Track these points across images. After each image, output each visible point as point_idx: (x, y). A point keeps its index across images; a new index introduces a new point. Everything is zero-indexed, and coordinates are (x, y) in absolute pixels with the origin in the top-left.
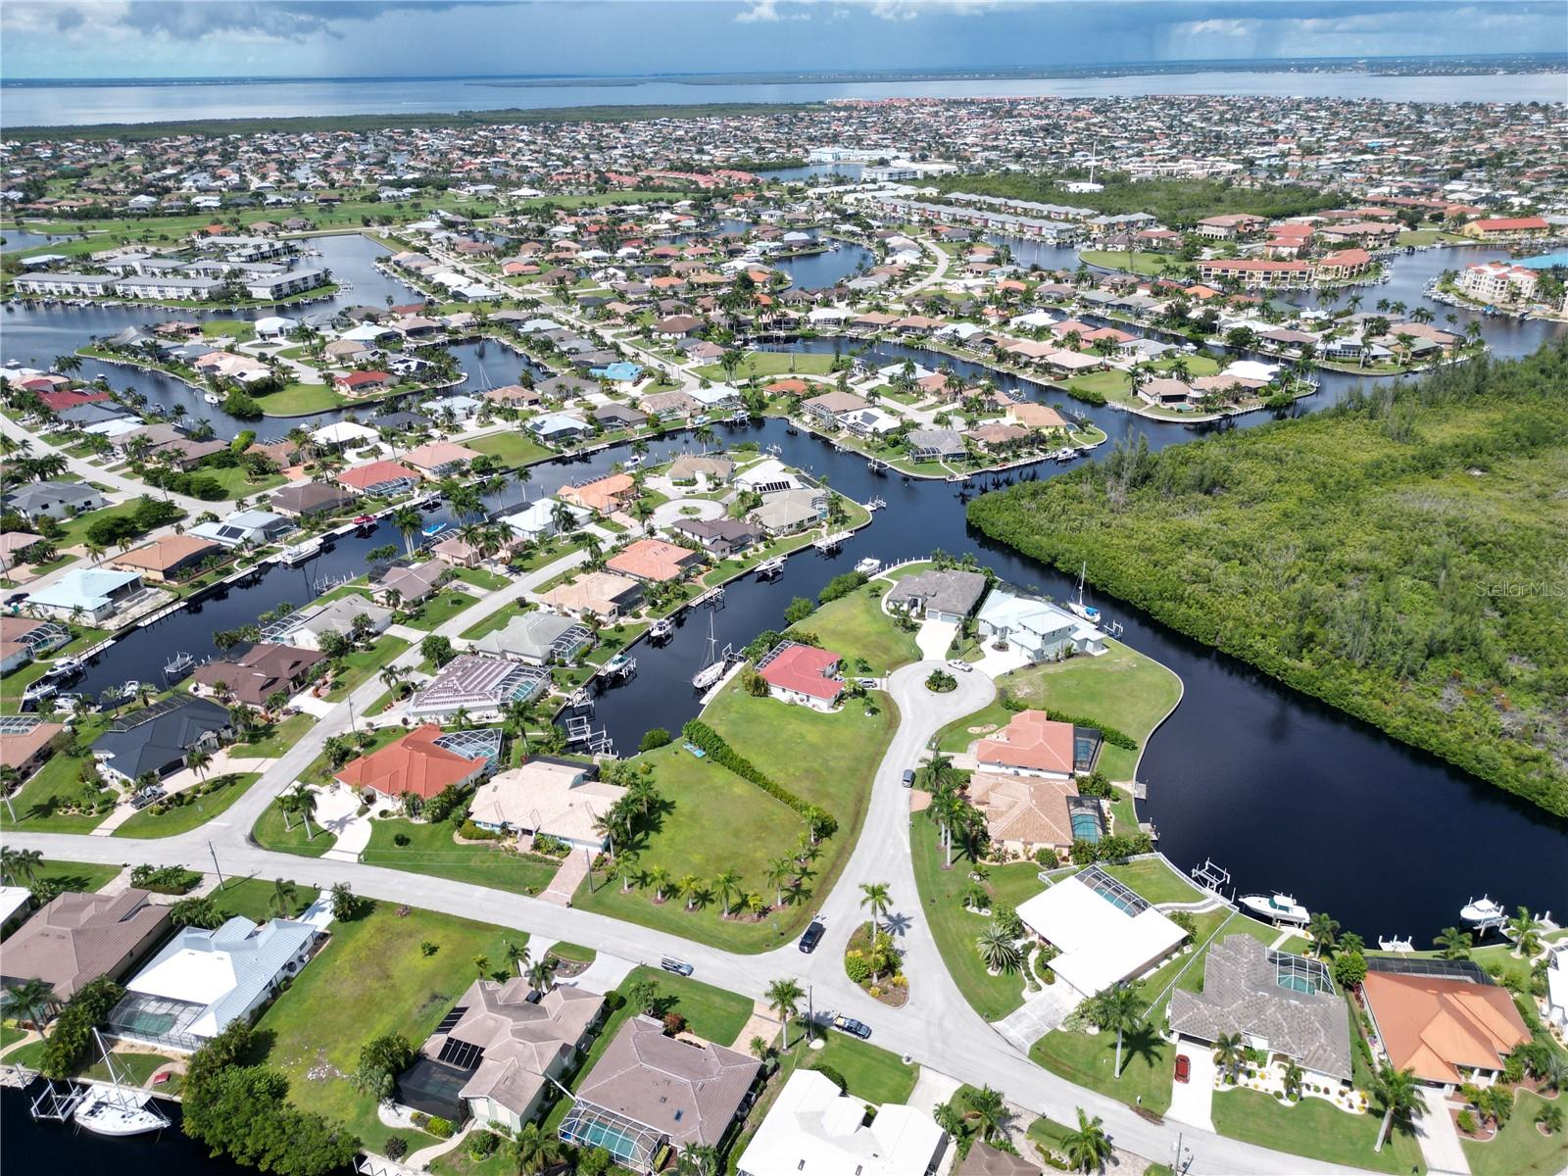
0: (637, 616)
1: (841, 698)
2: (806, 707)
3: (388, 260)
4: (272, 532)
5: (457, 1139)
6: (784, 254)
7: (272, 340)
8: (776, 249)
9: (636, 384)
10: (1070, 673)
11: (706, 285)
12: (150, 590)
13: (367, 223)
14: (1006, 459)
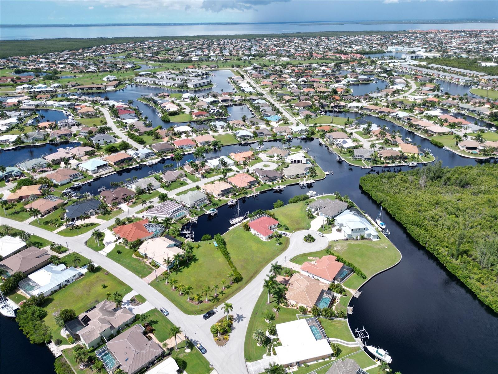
0: (227, 197)
1: (272, 237)
2: (259, 238)
3: (231, 78)
4: (147, 156)
5: (74, 345)
6: (356, 83)
7: (185, 100)
8: (354, 81)
9: (277, 123)
10: (359, 245)
12: (109, 167)
13: (233, 67)
14: (388, 163)
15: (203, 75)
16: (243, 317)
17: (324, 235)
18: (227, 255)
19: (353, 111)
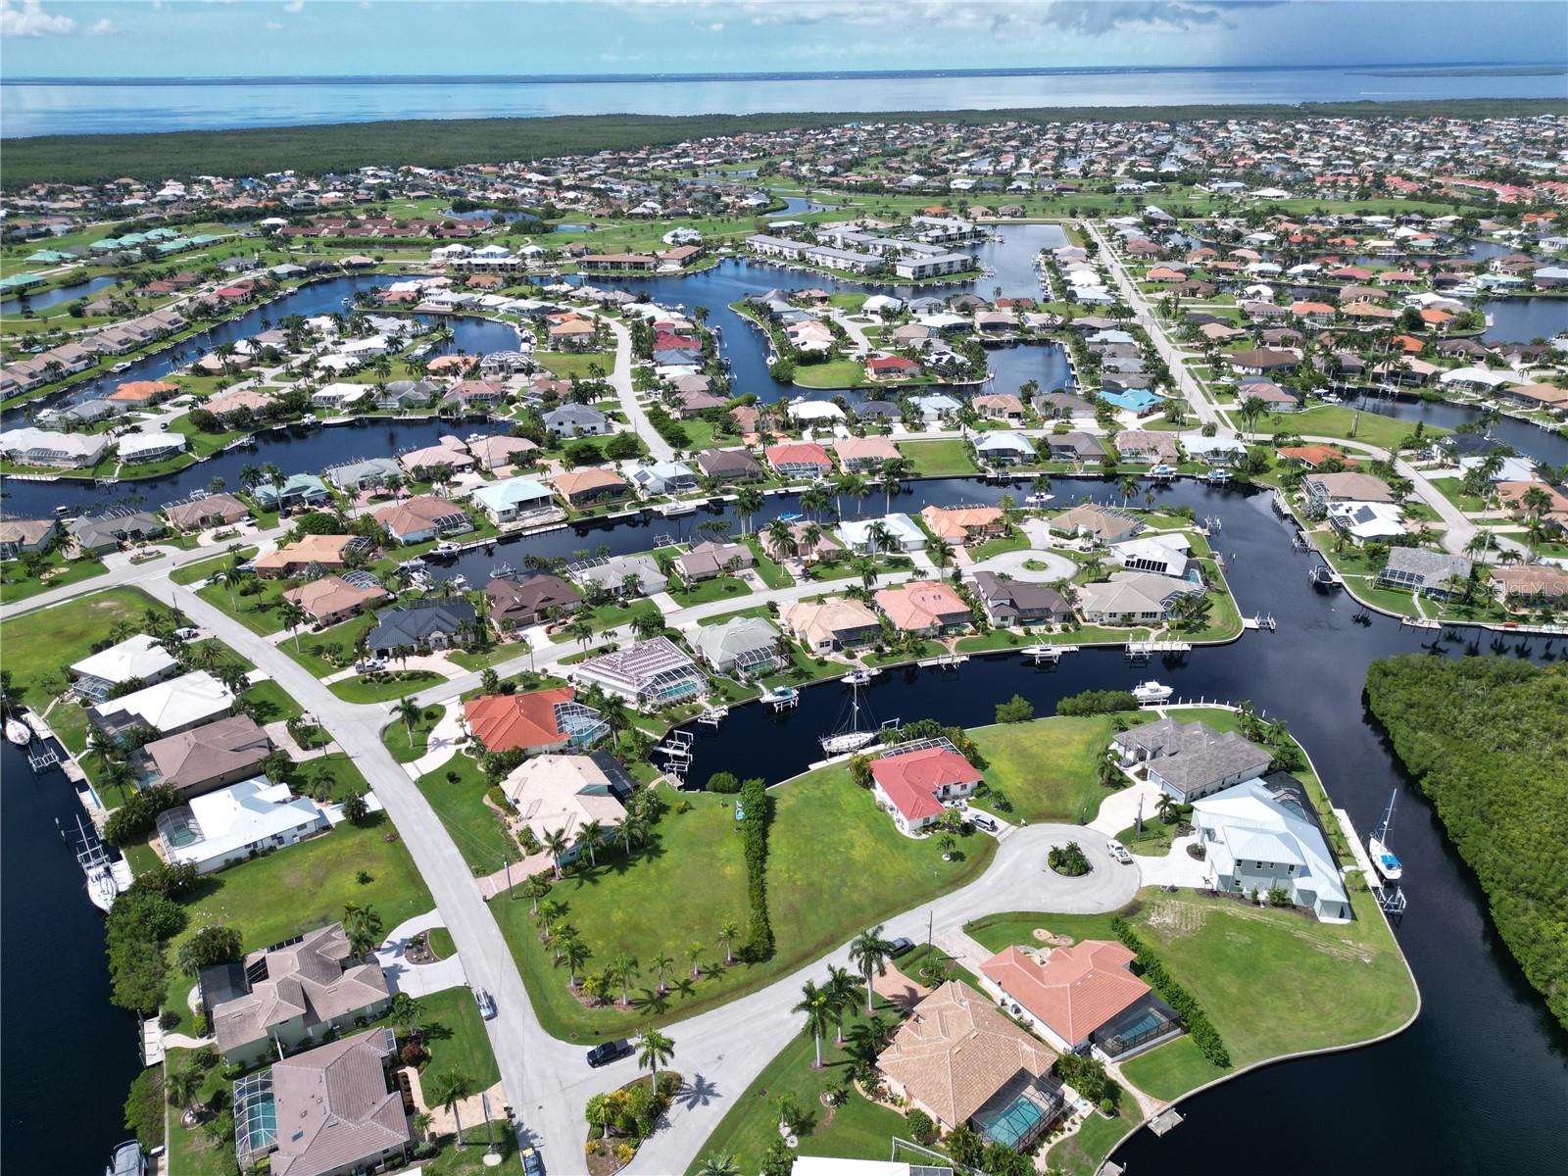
0: (851, 656)
1: (935, 826)
2: (890, 818)
3: (1050, 252)
4: (674, 485)
5: (203, 1042)
6: (1518, 292)
7: (870, 316)
8: (1510, 285)
9: (1141, 416)
10: (1254, 926)
11: (1358, 318)
12: (554, 508)
13: (1073, 214)
14: (1524, 619)
15: (963, 236)
16: (712, 1093)
17: (1135, 857)
18: (758, 856)
19: (1461, 401)
